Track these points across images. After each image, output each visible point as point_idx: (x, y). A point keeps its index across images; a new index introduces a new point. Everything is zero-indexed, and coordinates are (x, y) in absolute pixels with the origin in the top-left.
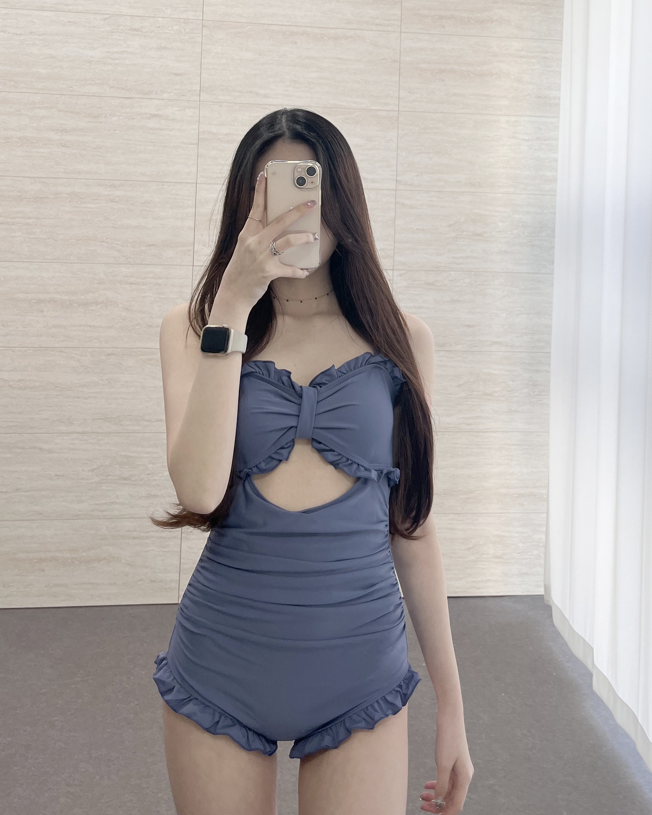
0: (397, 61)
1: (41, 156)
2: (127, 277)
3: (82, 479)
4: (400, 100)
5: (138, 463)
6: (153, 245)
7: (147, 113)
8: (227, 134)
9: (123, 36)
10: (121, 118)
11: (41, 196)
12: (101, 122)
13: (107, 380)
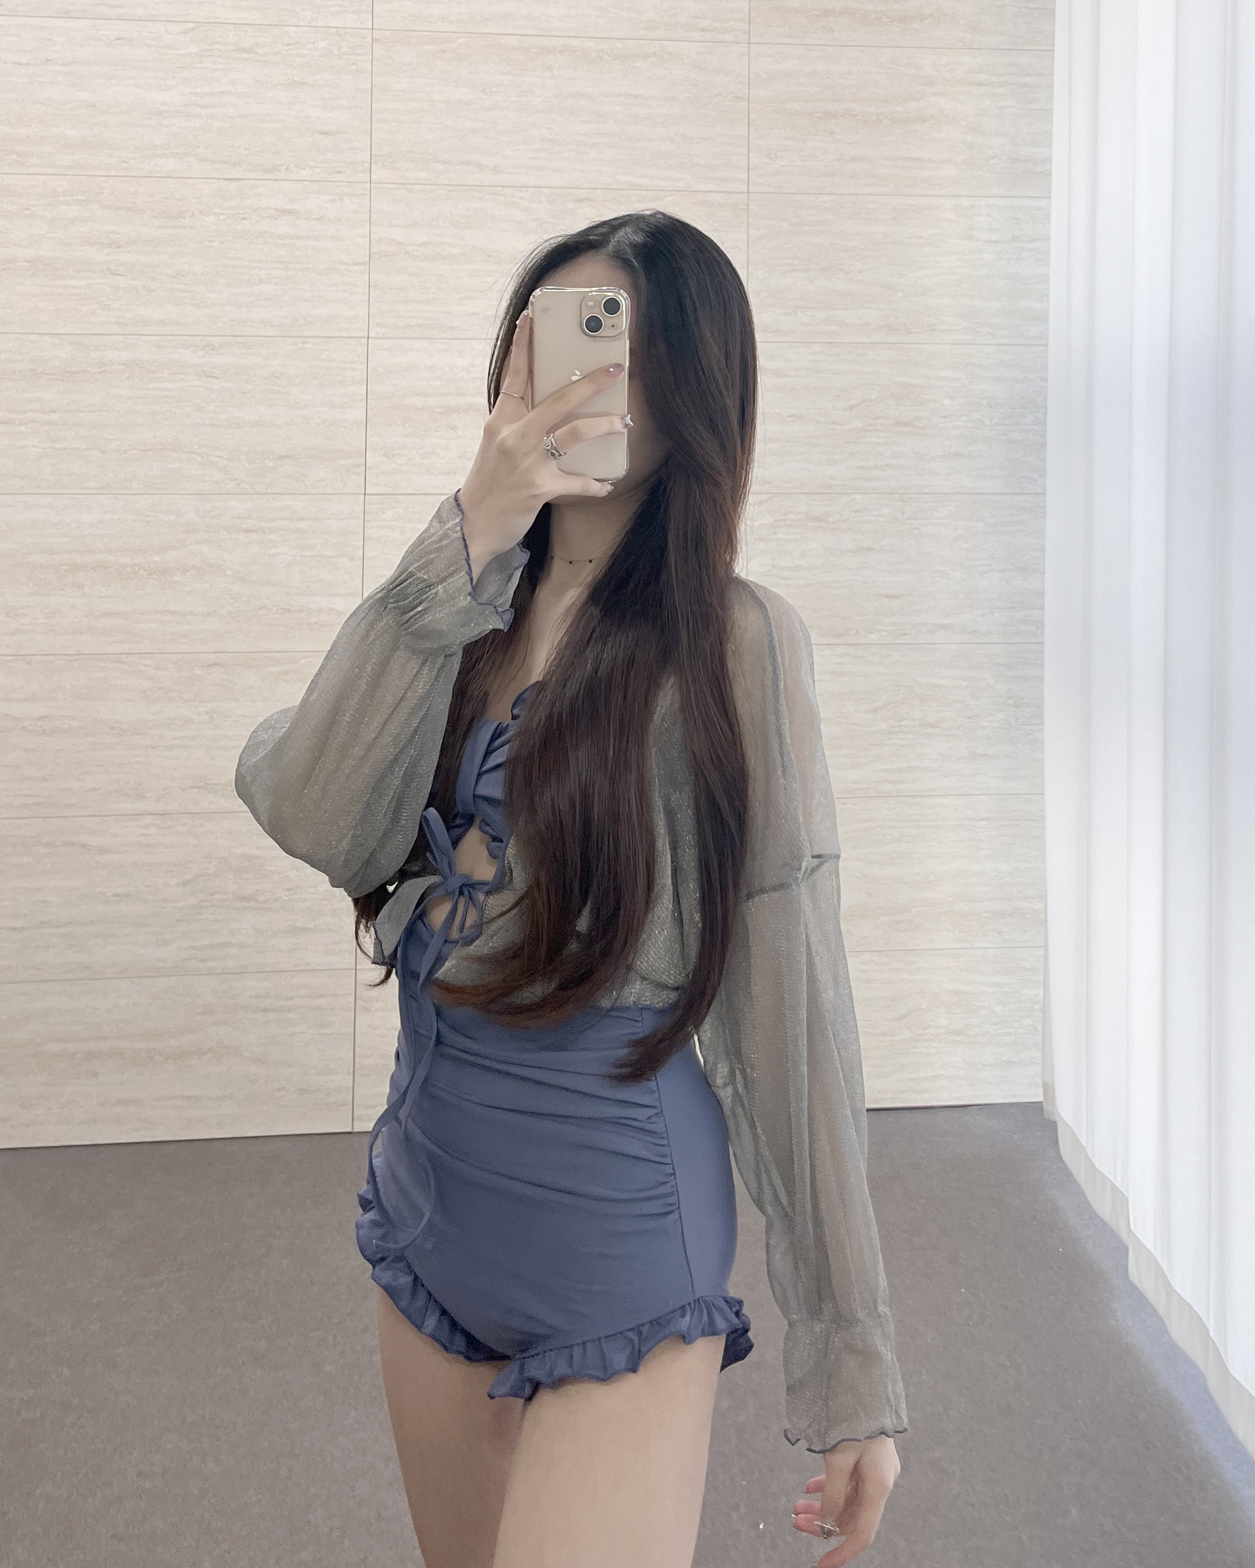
0: (742, 99)
1: (72, 294)
2: (239, 518)
3: (165, 900)
4: (751, 172)
5: (270, 869)
6: (288, 457)
7: (270, 208)
8: (423, 244)
9: (220, 63)
10: (222, 217)
11: (73, 369)
12: (183, 227)
13: (206, 713)
